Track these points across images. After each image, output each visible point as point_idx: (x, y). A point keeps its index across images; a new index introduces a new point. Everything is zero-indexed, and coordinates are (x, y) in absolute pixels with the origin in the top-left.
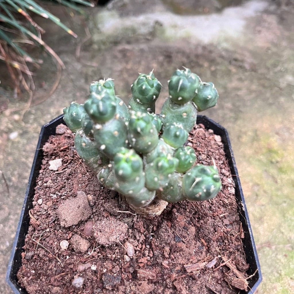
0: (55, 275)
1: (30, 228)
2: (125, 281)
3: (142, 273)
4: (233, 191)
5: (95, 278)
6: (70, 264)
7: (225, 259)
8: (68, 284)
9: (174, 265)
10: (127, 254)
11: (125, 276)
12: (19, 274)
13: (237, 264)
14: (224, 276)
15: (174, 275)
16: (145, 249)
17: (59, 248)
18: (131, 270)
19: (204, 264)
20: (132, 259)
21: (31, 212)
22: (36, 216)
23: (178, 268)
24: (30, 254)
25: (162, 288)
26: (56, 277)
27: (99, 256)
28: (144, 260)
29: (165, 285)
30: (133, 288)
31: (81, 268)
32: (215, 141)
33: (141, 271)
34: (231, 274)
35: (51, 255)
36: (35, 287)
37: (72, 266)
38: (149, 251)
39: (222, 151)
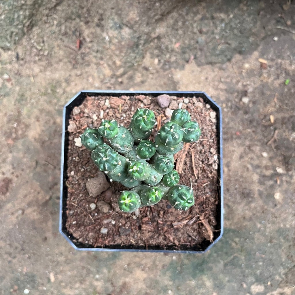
0: (90, 225)
1: (69, 195)
2: (134, 230)
3: (144, 227)
4: (216, 168)
5: (114, 229)
6: (98, 219)
7: (201, 218)
8: (98, 232)
9: (166, 222)
10: (135, 215)
11: (133, 228)
12: (67, 225)
13: (209, 222)
14: (199, 228)
15: (166, 228)
16: (147, 211)
17: (90, 209)
18: (137, 224)
19: (186, 221)
20: (138, 218)
21: (67, 182)
22: (71, 185)
23: (169, 223)
24: (71, 212)
25: (157, 235)
26: (90, 226)
27: (116, 215)
28: (146, 219)
29: (159, 233)
30: (139, 235)
31: (105, 222)
32: (210, 117)
33: (144, 226)
34: (204, 228)
35: (85, 213)
36: (78, 233)
37: (99, 221)
38: (150, 212)
39: (214, 127)
